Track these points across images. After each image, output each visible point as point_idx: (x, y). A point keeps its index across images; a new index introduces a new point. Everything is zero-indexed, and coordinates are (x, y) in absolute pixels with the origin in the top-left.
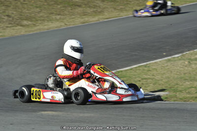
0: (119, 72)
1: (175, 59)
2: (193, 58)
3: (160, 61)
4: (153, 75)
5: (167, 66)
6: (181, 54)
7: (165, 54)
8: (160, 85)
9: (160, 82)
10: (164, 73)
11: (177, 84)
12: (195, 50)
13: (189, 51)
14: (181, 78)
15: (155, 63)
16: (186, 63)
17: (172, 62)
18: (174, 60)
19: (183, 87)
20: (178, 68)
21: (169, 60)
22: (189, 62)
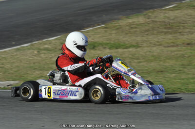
2: (42, 47)
3: (9, 50)
4: (3, 64)
5: (17, 55)
6: (29, 44)
7: (13, 43)
8: (9, 74)
9: (10, 71)
10: (14, 62)
11: (27, 73)
12: (44, 40)
13: (37, 40)
14: (31, 67)
15: (5, 52)
16: (36, 52)
17: (22, 51)
18: (24, 49)
19: (33, 76)
20: (27, 57)
21: (18, 49)
22: (38, 52)
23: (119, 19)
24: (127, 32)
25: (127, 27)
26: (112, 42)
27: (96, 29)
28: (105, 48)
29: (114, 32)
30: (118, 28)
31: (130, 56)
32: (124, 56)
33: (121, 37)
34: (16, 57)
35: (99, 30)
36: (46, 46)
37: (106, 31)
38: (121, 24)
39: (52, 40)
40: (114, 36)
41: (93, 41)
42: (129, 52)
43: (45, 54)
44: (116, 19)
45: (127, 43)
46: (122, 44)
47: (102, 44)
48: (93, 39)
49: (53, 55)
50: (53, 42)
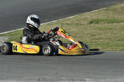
0: (16, 31)
1: (53, 23)
2: (64, 23)
3: (43, 25)
5: (48, 28)
6: (57, 20)
7: (47, 20)
12: (66, 18)
13: (62, 18)
16: (60, 26)
17: (51, 25)
21: (49, 24)
22: (62, 25)
23: (115, 4)
24: (120, 12)
25: (120, 9)
26: (109, 19)
27: (100, 11)
28: (105, 23)
29: (111, 12)
30: (115, 10)
31: (121, 28)
32: (116, 28)
33: (116, 16)
34: (47, 29)
35: (102, 12)
36: (67, 22)
37: (106, 12)
38: (116, 7)
39: (72, 18)
40: (111, 15)
41: (97, 18)
42: (120, 25)
43: (66, 27)
44: (113, 4)
45: (119, 19)
46: (116, 20)
47: (103, 20)
48: (98, 17)
49: (71, 27)
50: (72, 19)
